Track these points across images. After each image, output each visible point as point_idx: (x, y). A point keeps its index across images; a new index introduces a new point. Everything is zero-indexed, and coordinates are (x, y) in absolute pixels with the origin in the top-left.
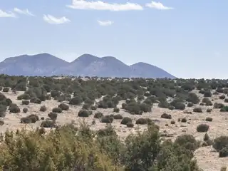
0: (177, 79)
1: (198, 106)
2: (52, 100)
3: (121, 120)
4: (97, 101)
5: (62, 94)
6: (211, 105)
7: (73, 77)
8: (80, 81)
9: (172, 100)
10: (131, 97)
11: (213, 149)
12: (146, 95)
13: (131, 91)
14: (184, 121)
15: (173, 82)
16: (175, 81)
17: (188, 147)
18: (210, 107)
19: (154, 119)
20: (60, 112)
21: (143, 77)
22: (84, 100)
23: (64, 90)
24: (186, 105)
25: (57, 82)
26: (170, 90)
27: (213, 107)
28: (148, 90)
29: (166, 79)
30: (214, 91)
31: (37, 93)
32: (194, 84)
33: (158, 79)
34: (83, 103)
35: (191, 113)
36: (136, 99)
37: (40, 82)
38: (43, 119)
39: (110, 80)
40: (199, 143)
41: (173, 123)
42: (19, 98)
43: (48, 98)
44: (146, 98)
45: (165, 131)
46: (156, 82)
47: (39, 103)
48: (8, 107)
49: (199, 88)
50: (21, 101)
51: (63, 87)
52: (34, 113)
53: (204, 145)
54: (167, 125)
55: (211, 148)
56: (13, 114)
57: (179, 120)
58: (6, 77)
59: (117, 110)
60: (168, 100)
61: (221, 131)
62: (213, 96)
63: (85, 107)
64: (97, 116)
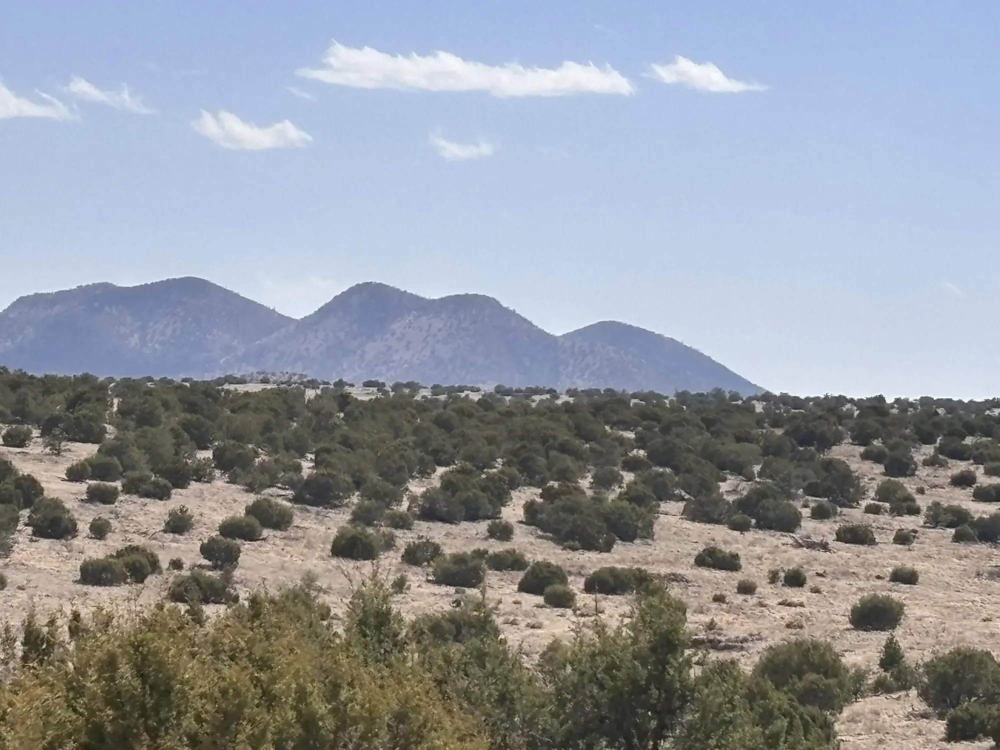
0: (767, 397)
1: (856, 515)
2: (220, 482)
3: (520, 575)
4: (416, 488)
5: (263, 457)
6: (914, 511)
7: (313, 384)
8: (344, 401)
9: (745, 488)
10: (564, 475)
11: (921, 706)
12: (632, 465)
13: (564, 449)
14: (795, 579)
15: (747, 408)
16: (759, 408)
17: (808, 696)
18: (908, 522)
19: (664, 570)
20: (251, 536)
21: (618, 389)
22: (358, 484)
23: (271, 441)
24: (806, 512)
25: (242, 403)
26: (734, 446)
27: (921, 520)
28: (641, 442)
29: (718, 394)
30: (928, 450)
31: (151, 451)
32: (842, 418)
33: (683, 397)
34: (355, 499)
35: (824, 547)
36: (585, 483)
37: (166, 405)
38: (177, 564)
39: (475, 397)
40: (860, 676)
41: (746, 589)
42: (75, 475)
43: (201, 474)
44: (629, 477)
45: (711, 626)
46: (674, 409)
47: (162, 494)
48: (25, 513)
49: (861, 438)
50: (82, 487)
51: (267, 428)
52: (139, 541)
53: (881, 687)
54: (719, 599)
55: (913, 700)
56: (45, 543)
57: (773, 578)
58: (18, 382)
59: (503, 532)
60: (724, 487)
61: (954, 625)
62: (923, 472)
63: (362, 517)
64: (412, 557)
